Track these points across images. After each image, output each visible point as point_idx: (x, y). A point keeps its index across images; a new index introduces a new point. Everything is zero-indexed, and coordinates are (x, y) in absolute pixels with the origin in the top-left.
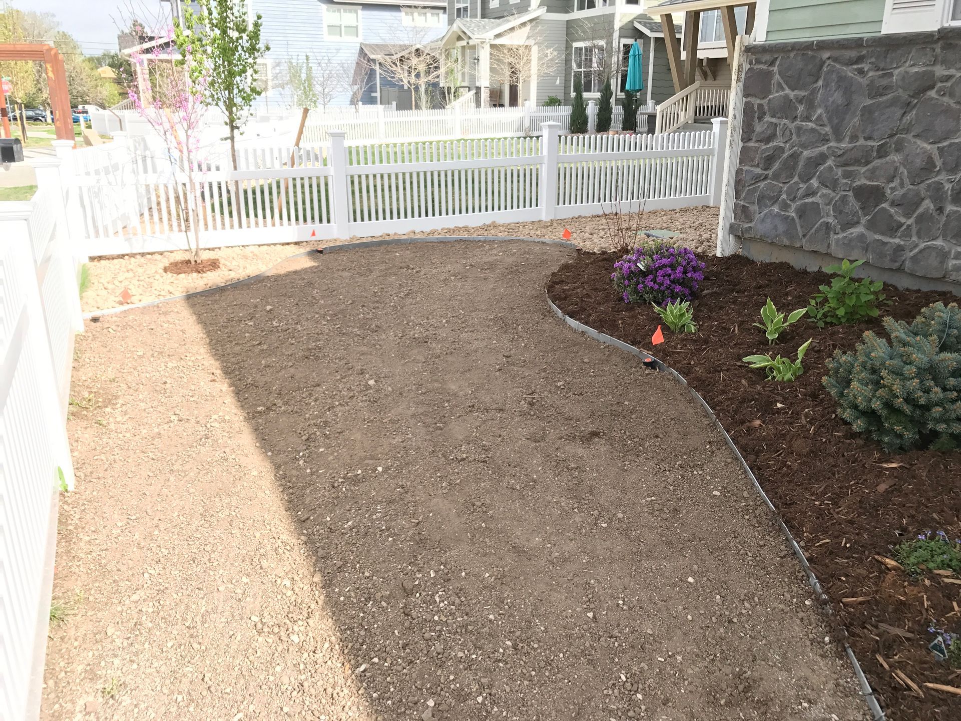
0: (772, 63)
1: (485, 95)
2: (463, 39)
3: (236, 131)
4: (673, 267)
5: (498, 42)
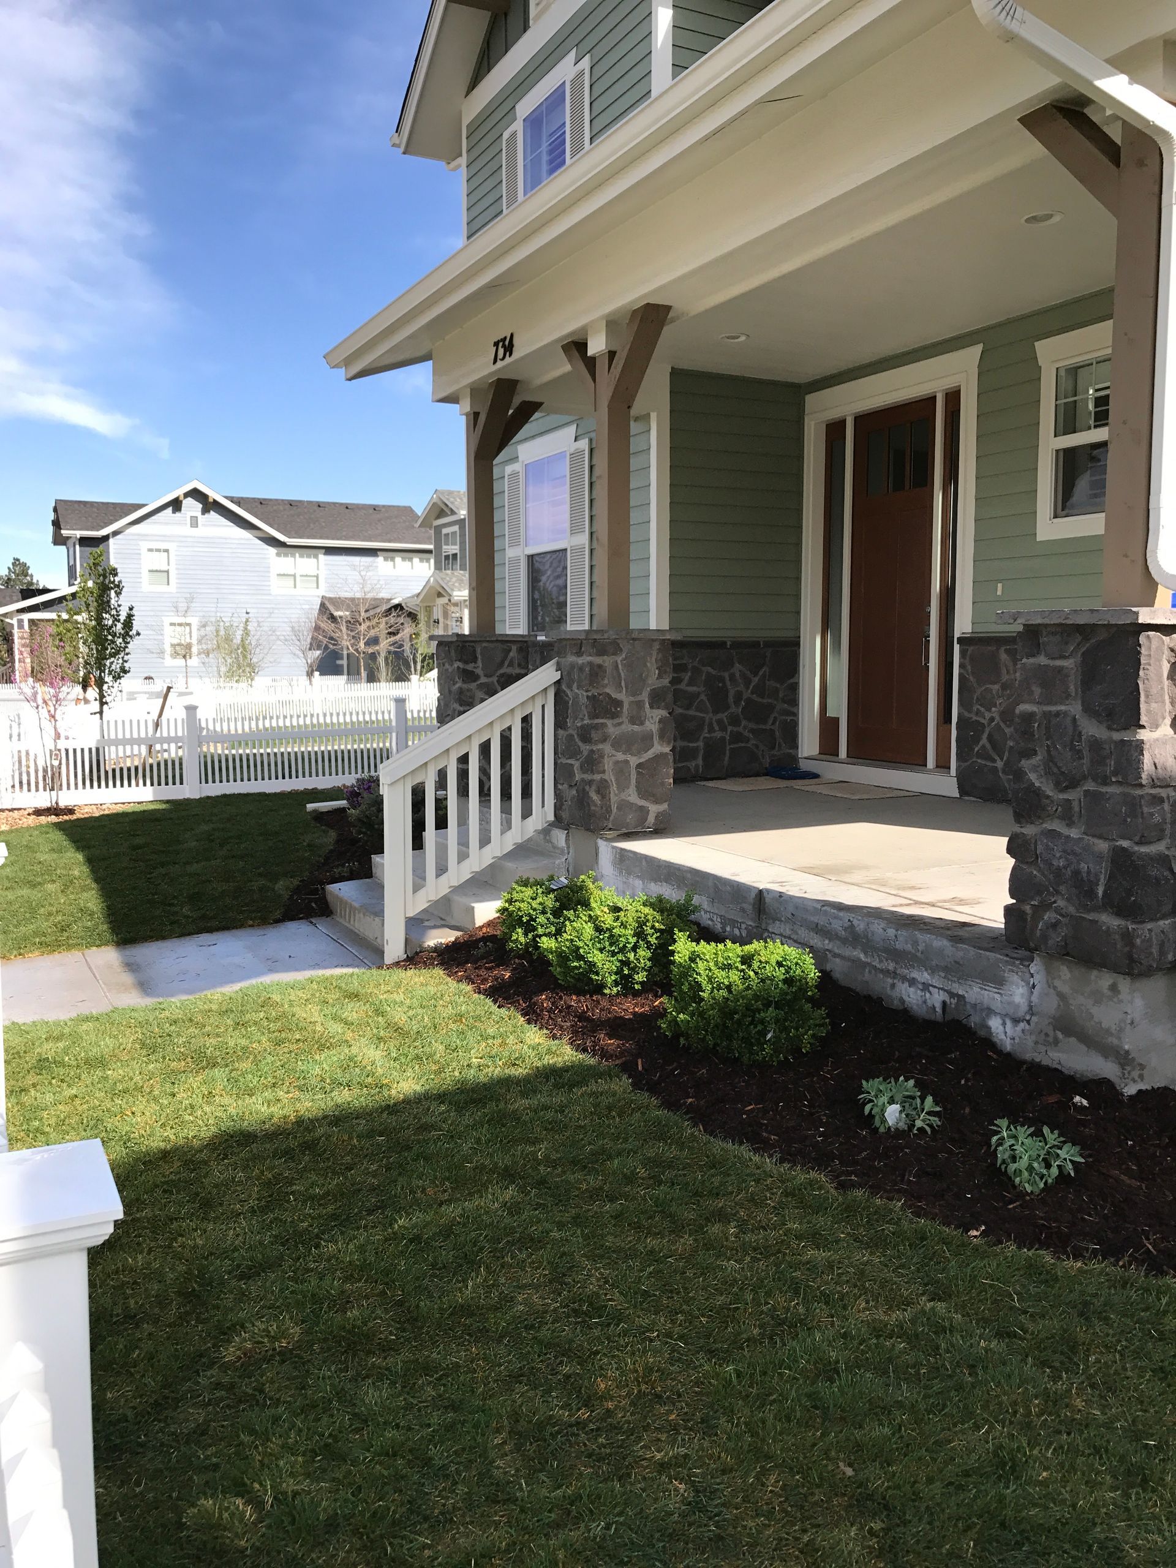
2: (443, 596)
3: (105, 707)
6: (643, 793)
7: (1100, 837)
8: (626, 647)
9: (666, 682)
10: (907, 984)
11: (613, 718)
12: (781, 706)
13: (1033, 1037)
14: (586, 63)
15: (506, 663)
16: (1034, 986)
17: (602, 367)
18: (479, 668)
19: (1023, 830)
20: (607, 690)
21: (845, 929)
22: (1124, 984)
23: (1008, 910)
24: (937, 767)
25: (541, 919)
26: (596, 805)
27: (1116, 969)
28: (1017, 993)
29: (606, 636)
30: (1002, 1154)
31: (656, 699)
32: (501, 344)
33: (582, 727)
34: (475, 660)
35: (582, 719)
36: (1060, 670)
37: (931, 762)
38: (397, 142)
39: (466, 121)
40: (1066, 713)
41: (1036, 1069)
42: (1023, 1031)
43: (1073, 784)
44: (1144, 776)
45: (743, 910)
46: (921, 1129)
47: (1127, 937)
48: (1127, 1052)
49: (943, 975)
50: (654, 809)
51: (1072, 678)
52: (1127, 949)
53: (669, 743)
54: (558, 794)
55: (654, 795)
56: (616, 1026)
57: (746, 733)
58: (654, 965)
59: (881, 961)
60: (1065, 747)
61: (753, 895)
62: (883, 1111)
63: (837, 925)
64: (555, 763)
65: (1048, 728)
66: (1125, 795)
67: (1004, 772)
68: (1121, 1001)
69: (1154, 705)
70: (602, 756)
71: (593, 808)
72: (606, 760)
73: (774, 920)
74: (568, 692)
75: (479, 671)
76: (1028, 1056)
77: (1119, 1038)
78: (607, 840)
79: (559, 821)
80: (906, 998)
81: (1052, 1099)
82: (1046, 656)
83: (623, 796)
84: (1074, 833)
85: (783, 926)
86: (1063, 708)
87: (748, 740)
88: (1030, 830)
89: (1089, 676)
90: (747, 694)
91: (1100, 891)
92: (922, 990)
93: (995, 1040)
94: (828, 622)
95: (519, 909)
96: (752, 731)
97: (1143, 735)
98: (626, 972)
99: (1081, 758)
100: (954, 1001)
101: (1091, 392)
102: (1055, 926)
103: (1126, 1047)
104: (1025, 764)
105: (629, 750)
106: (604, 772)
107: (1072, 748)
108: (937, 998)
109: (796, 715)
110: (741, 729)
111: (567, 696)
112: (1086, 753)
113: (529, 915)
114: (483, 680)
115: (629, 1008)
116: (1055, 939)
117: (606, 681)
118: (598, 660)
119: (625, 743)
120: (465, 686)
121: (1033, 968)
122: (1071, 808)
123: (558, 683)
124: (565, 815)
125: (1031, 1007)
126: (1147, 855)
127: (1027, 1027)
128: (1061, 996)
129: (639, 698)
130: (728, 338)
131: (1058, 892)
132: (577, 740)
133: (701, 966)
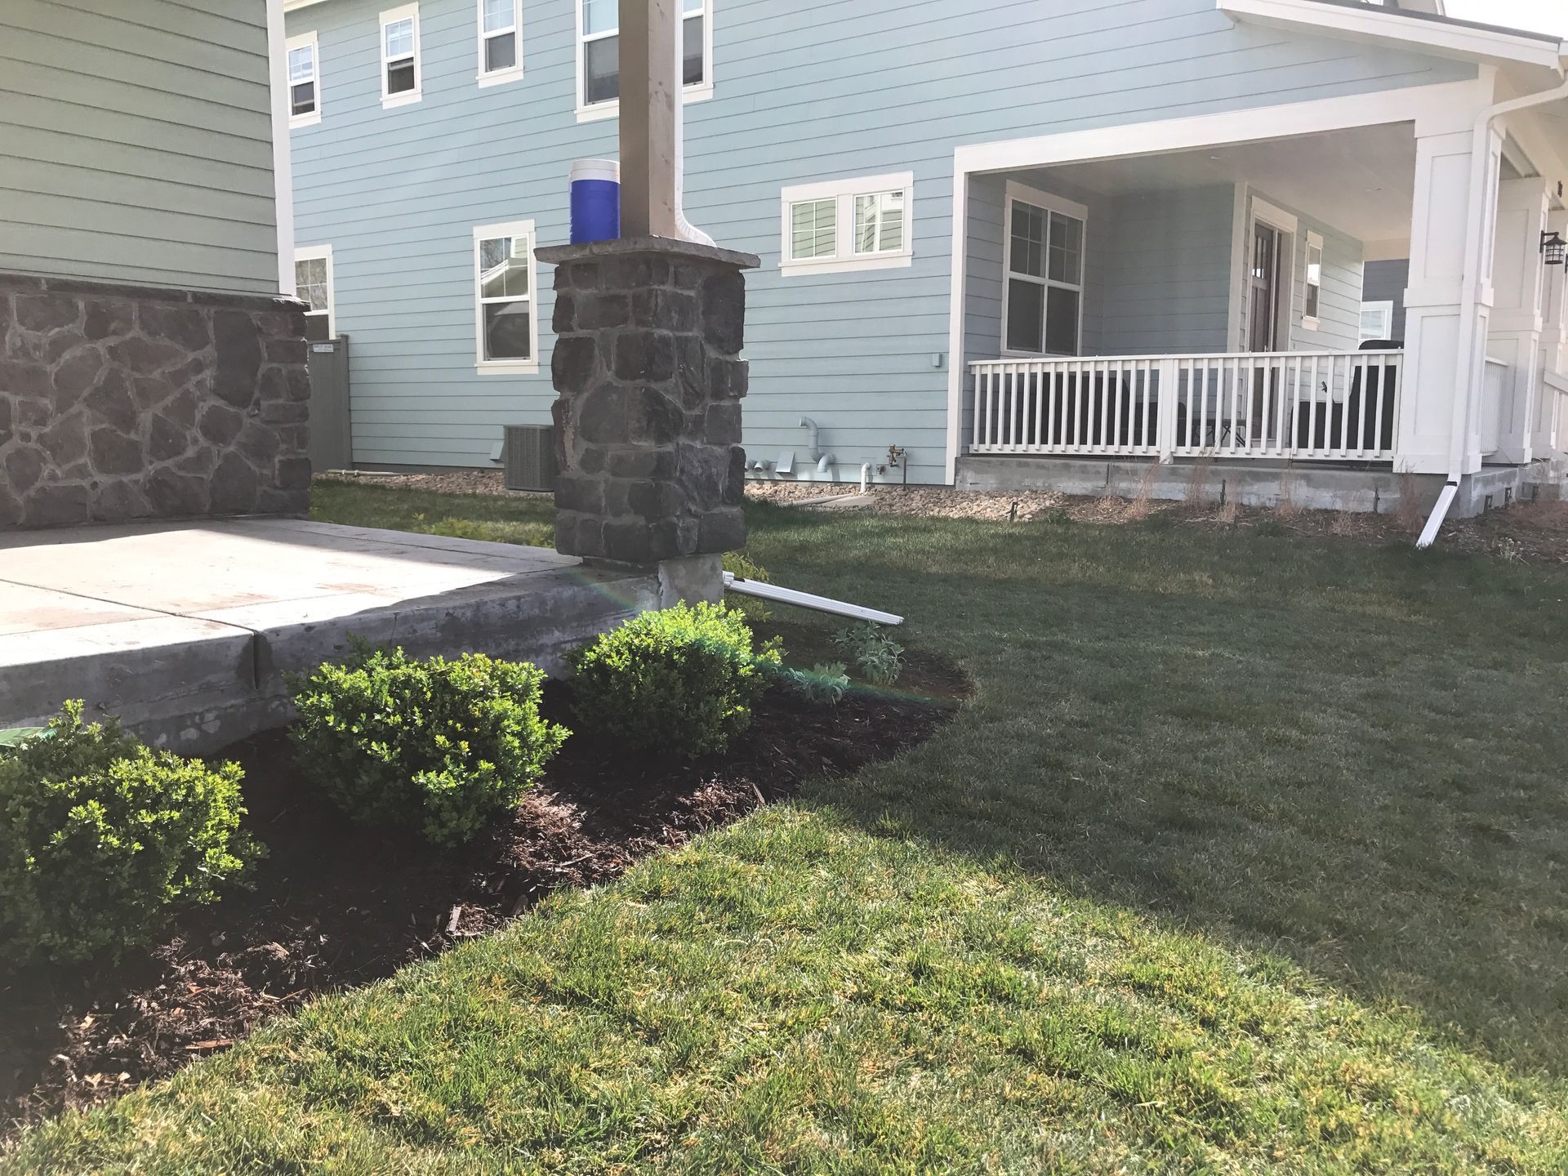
16: (662, 594)
19: (667, 449)
28: (649, 607)
45: (208, 688)
51: (697, 306)
65: (682, 352)
88: (670, 448)
91: (721, 488)
99: (706, 378)
104: (660, 386)
112: (708, 374)
121: (660, 578)
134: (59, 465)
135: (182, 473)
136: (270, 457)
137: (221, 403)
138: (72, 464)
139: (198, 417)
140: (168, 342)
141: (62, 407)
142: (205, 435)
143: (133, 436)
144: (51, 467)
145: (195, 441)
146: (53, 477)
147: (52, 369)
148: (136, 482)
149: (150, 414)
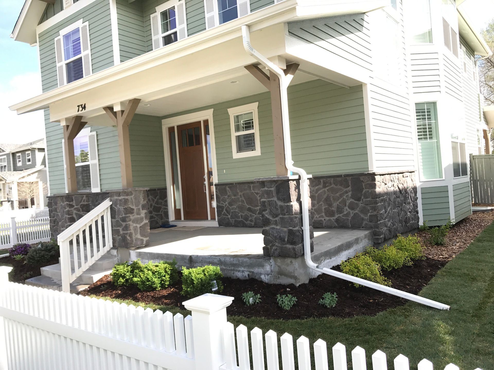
0: (52, 200)
1: (16, 204)
2: (3, 181)
4: (22, 248)
5: (22, 180)
6: (142, 235)
7: (284, 227)
8: (134, 193)
9: (145, 202)
10: (237, 272)
11: (132, 214)
12: (163, 207)
13: (273, 278)
14: (87, 23)
15: (82, 201)
16: (272, 265)
17: (119, 115)
18: (74, 203)
19: (265, 228)
20: (130, 206)
21: (218, 261)
22: (293, 261)
23: (264, 248)
24: (211, 219)
25: (128, 274)
26: (129, 240)
27: (292, 257)
28: (268, 268)
29: (128, 190)
30: (280, 302)
31: (144, 207)
32: (80, 107)
33: (122, 217)
34: (72, 201)
35: (122, 215)
36: (271, 191)
37: (209, 218)
38: (12, 37)
39: (38, 33)
40: (273, 200)
41: (275, 285)
42: (270, 277)
43: (277, 216)
44: (293, 212)
45: (185, 262)
46: (257, 303)
47: (294, 249)
48: (296, 276)
49: (247, 267)
50: (145, 239)
51: (274, 192)
52: (294, 252)
53: (148, 220)
54: (113, 239)
55: (145, 235)
56: (165, 297)
57: (154, 216)
58: (170, 279)
59: (229, 267)
60: (274, 208)
61: (188, 257)
62: (249, 300)
63: (216, 261)
64: (112, 230)
65: (269, 204)
66: (290, 217)
67: (231, 218)
68: (293, 265)
69: (293, 197)
70: (130, 225)
71: (128, 241)
72: (131, 227)
73: (196, 263)
74: (115, 208)
75: (74, 204)
76: (272, 283)
77: (294, 273)
78: (132, 250)
79: (114, 247)
80: (237, 275)
81: (282, 290)
82: (267, 188)
83: (136, 237)
84: (278, 227)
85: (199, 264)
86: (272, 199)
87: (155, 218)
88: (267, 228)
89: (278, 192)
90: (154, 204)
91: (286, 240)
92: (242, 273)
93: (263, 281)
94: (174, 182)
95: (121, 272)
96: (156, 215)
97: (292, 203)
98: (163, 283)
99: (278, 210)
100: (251, 273)
101: (242, 122)
102: (276, 250)
103: (296, 275)
104: (264, 213)
105: (137, 223)
106: (130, 230)
107: (276, 208)
108: (246, 274)
109: (167, 209)
110: (152, 215)
111: (115, 209)
112: (279, 209)
113: (124, 273)
114: (75, 207)
115: (165, 293)
116: (277, 253)
117: (129, 203)
118: (126, 197)
119: (136, 221)
120: (70, 209)
121: (271, 261)
122: (277, 222)
123: (111, 205)
124: (117, 245)
125: (271, 271)
126: (296, 230)
127: (271, 276)
128: (279, 266)
129: (139, 207)
130: (145, 105)
131: (276, 242)
132: (120, 222)
133: (193, 275)
134: (318, 215)
135: (343, 218)
136: (367, 214)
137: (353, 200)
138: (321, 215)
139: (347, 204)
140: (340, 187)
141: (318, 203)
142: (349, 208)
143: (333, 209)
144: (316, 215)
145: (346, 210)
146: (316, 218)
147: (317, 195)
148: (334, 219)
149: (336, 204)
